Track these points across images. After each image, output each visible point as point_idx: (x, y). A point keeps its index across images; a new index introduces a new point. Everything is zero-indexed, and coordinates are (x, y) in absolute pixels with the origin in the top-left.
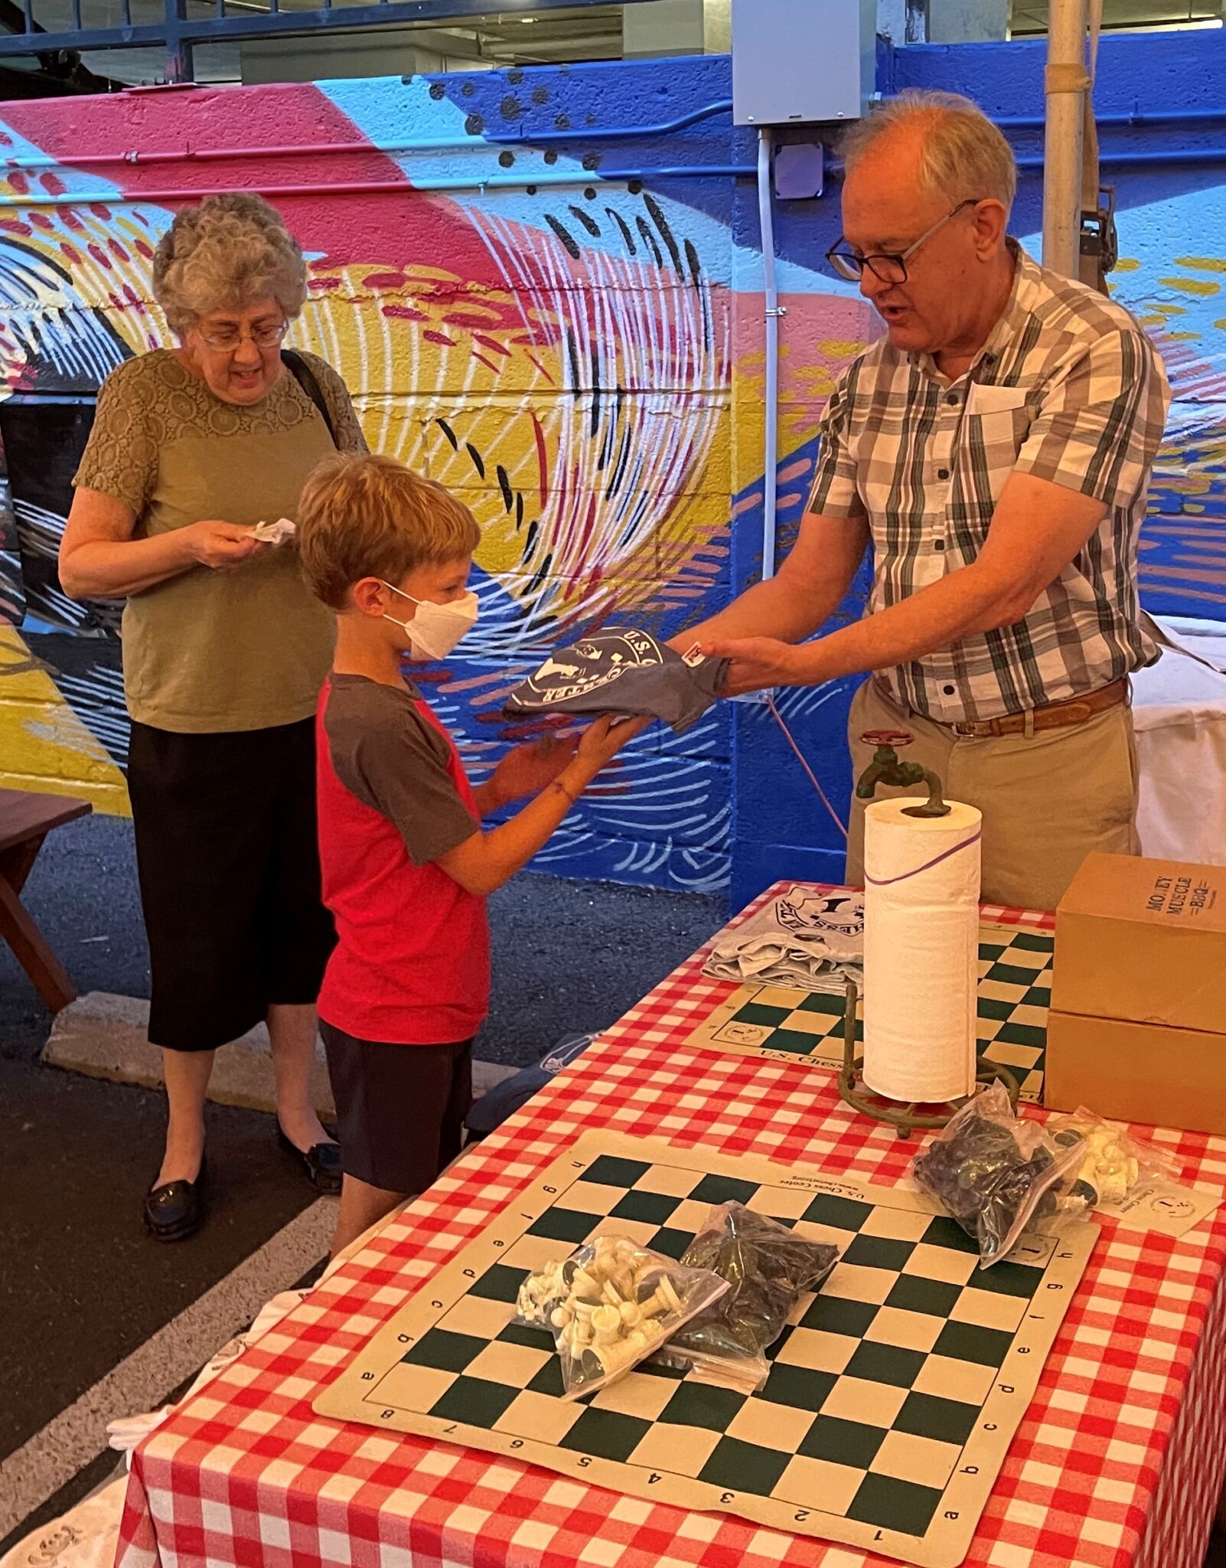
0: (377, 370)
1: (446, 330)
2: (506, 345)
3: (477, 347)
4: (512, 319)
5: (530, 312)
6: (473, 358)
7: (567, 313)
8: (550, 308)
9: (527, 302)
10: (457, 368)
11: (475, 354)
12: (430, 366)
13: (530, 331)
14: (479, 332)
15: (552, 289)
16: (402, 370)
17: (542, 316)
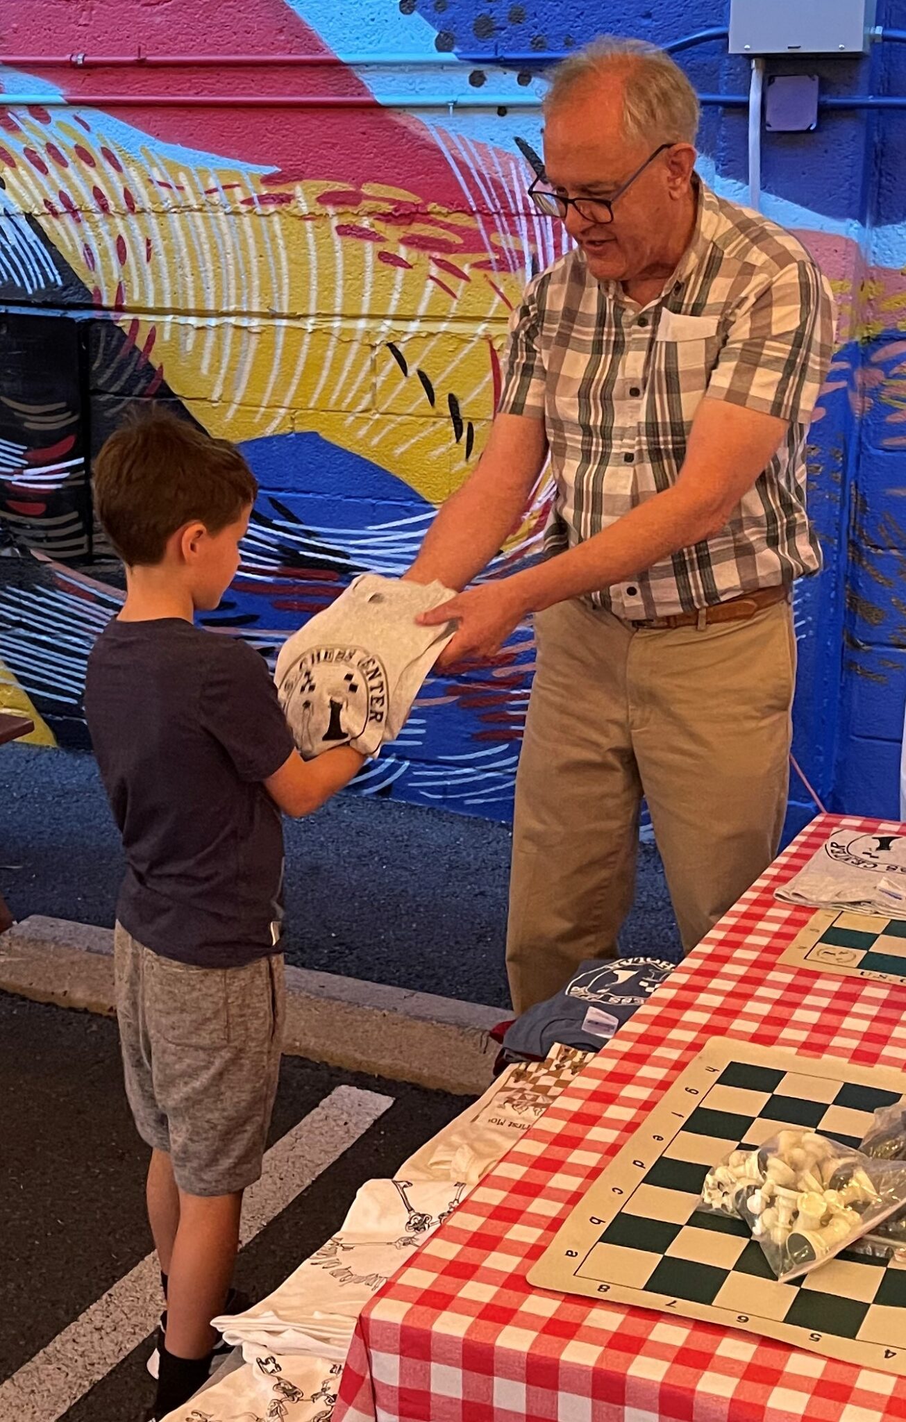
0: (327, 290)
1: (403, 252)
2: (466, 270)
3: (434, 270)
4: (473, 243)
5: (493, 237)
6: (431, 283)
7: (532, 239)
8: (515, 233)
9: (490, 226)
10: (410, 293)
11: (432, 278)
12: (381, 289)
13: (493, 256)
14: (437, 255)
15: (518, 214)
16: (354, 292)
17: (505, 241)
